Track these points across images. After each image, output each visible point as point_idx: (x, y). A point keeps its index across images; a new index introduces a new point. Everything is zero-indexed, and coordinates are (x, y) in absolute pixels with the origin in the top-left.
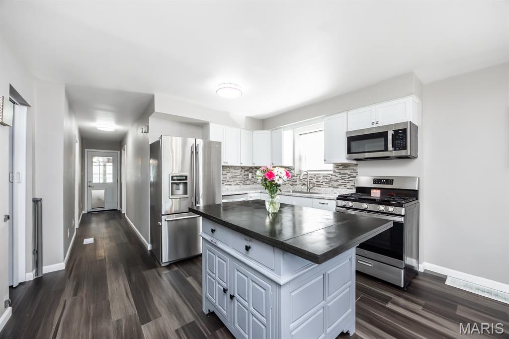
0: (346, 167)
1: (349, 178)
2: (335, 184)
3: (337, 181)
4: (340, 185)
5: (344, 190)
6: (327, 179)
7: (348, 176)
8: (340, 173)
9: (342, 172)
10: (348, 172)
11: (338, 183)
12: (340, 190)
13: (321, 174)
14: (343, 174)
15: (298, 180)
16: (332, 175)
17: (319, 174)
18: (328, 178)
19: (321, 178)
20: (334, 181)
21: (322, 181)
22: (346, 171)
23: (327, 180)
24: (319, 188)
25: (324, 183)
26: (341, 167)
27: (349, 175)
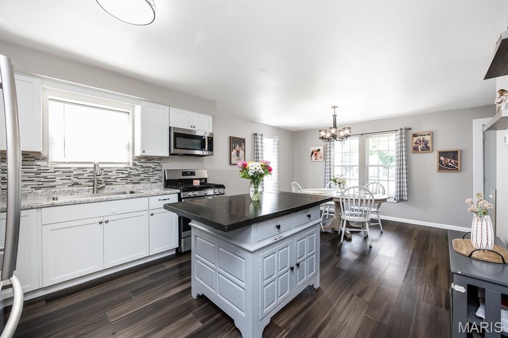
0: (149, 160)
1: (153, 172)
2: (136, 179)
3: (138, 175)
4: (141, 180)
5: (148, 184)
6: (123, 173)
7: (151, 170)
8: (142, 167)
9: (145, 165)
10: (152, 165)
11: (139, 178)
12: (144, 185)
13: (113, 167)
14: (146, 167)
15: (58, 178)
16: (131, 168)
17: (110, 168)
18: (125, 172)
19: (114, 173)
20: (135, 175)
21: (115, 177)
22: (149, 165)
23: (125, 176)
24: (111, 187)
25: (118, 180)
26: (142, 160)
27: (153, 168)
